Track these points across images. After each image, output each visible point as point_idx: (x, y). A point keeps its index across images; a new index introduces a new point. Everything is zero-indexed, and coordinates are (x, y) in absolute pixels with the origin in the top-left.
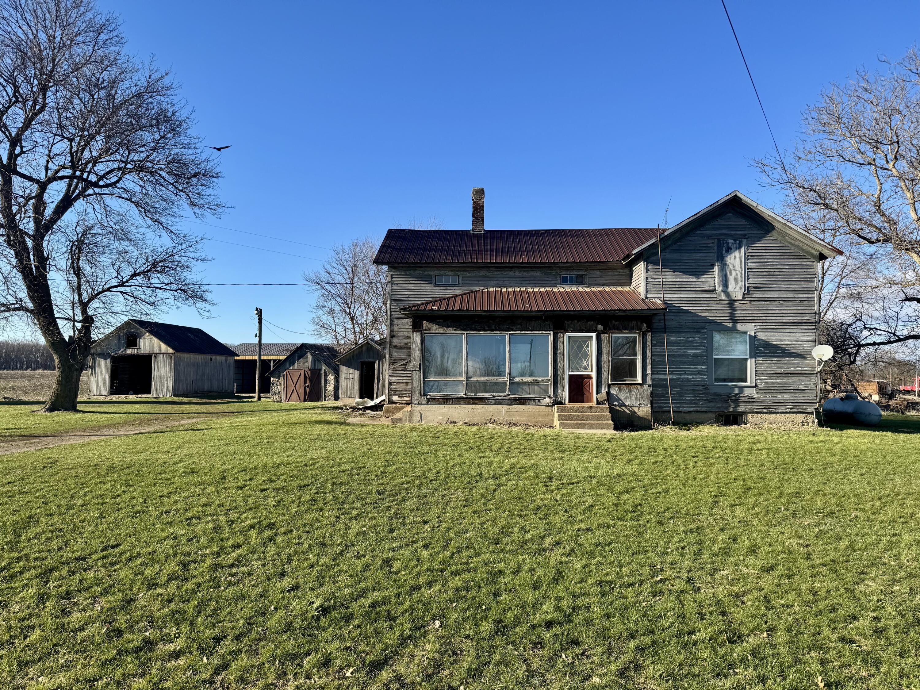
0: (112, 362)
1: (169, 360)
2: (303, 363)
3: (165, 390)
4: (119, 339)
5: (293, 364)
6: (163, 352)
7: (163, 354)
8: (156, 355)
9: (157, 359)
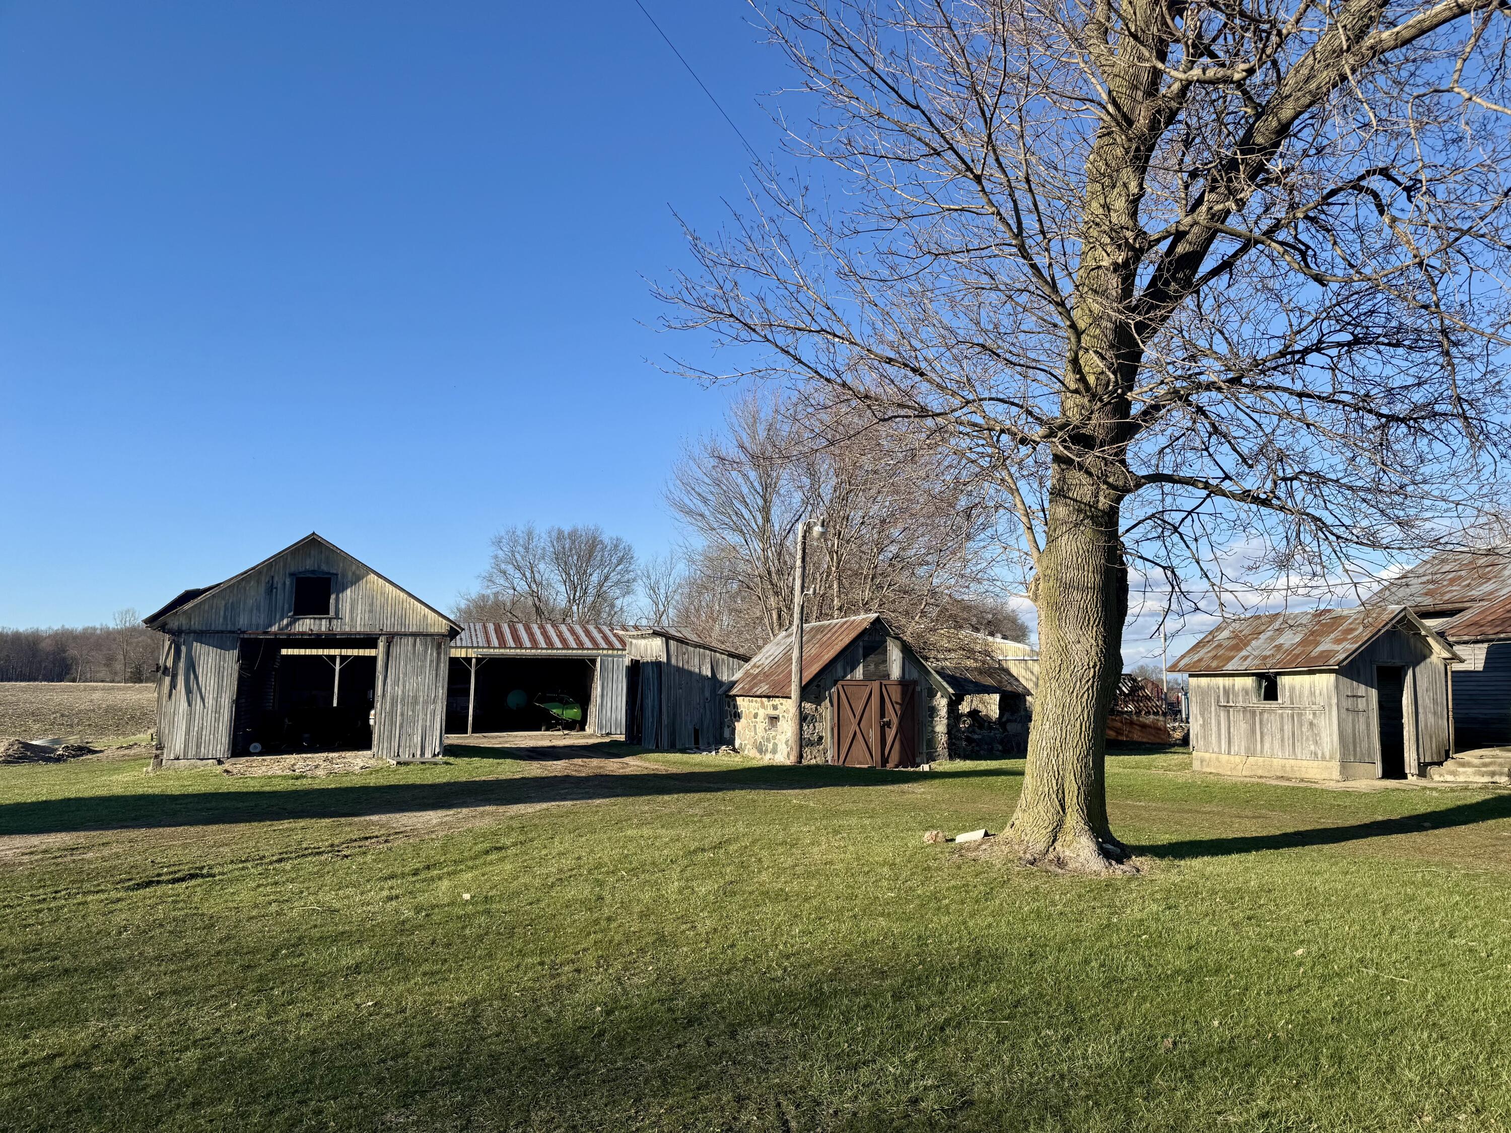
0: (242, 657)
1: (431, 653)
2: (876, 665)
3: (417, 739)
4: (271, 589)
5: (853, 668)
6: (413, 629)
7: (415, 635)
8: (391, 637)
9: (395, 651)
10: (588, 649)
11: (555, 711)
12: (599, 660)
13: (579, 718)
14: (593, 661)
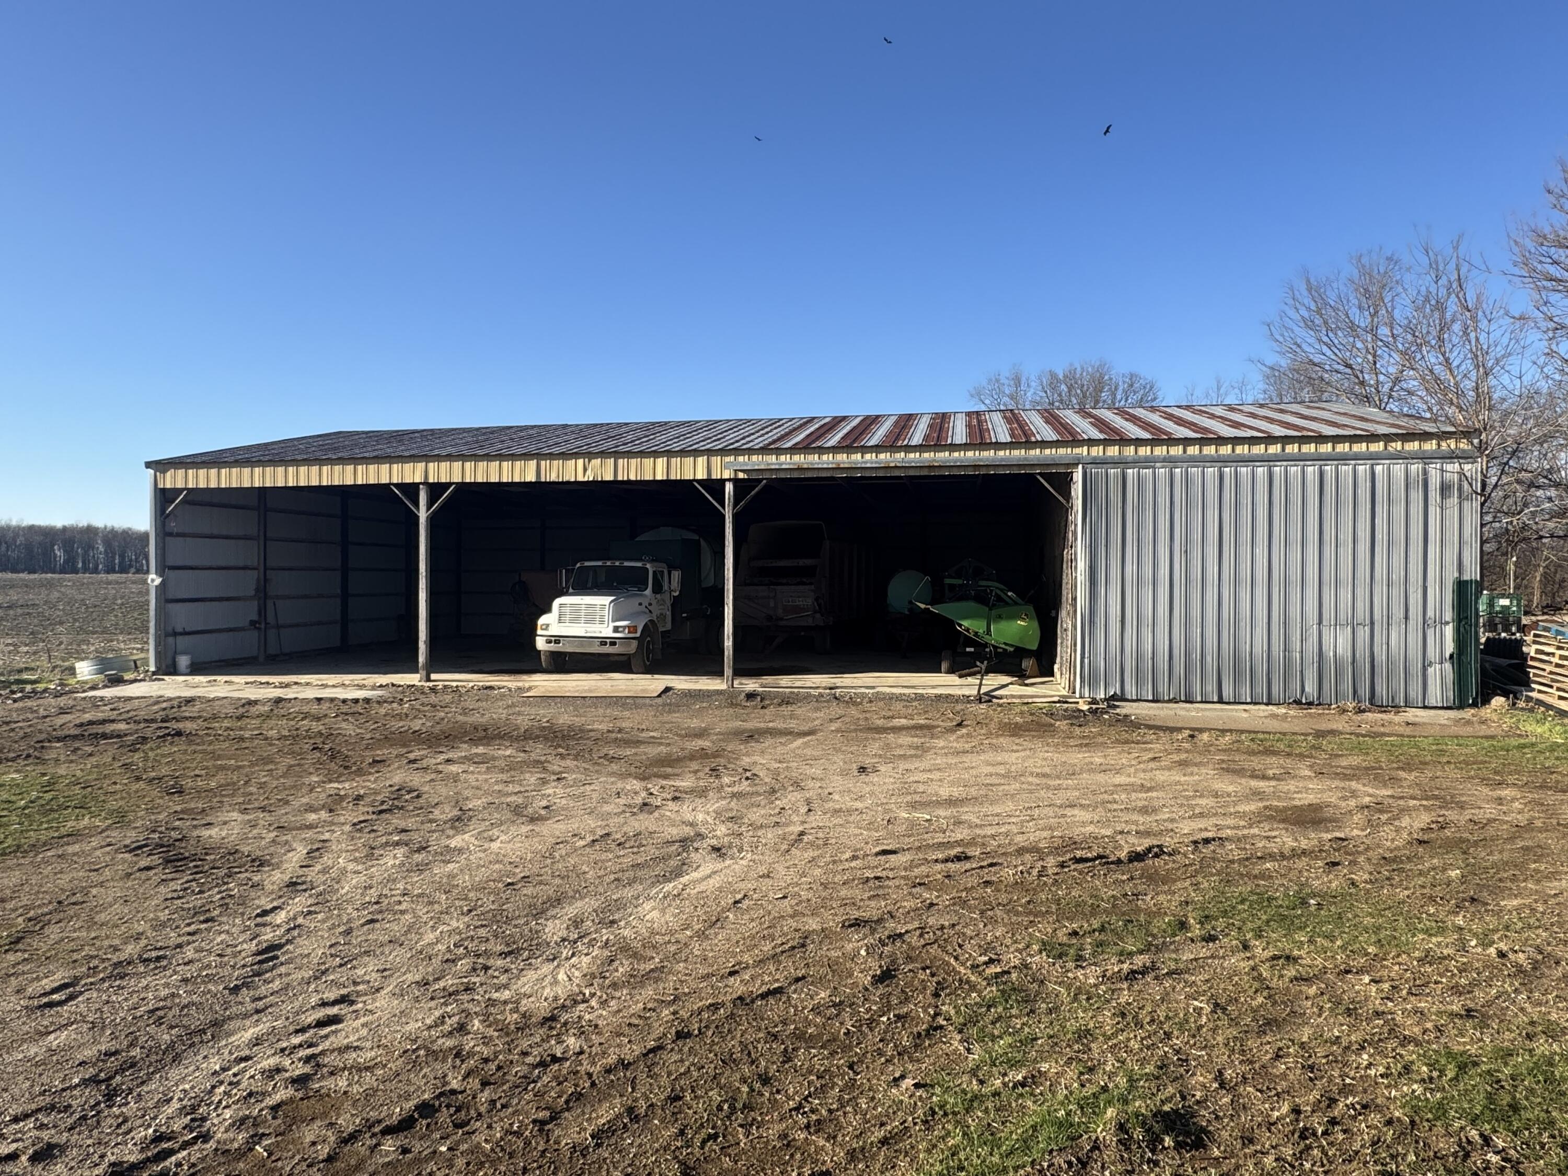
10: (1044, 444)
11: (970, 625)
12: (1078, 476)
13: (1034, 646)
14: (1063, 481)
